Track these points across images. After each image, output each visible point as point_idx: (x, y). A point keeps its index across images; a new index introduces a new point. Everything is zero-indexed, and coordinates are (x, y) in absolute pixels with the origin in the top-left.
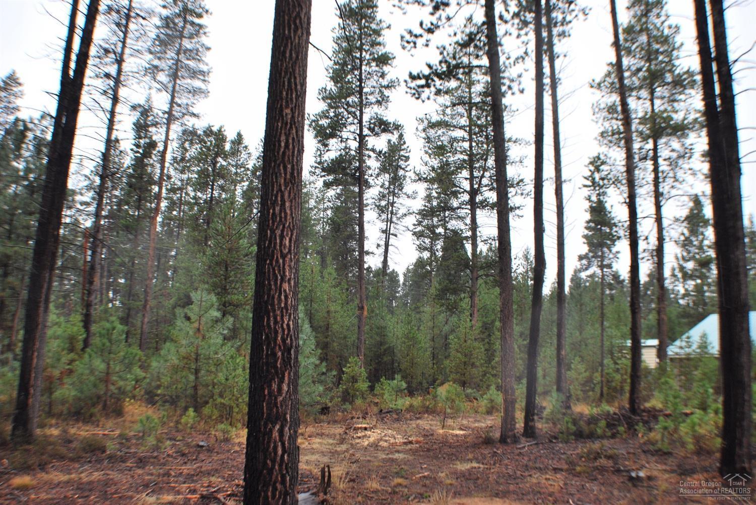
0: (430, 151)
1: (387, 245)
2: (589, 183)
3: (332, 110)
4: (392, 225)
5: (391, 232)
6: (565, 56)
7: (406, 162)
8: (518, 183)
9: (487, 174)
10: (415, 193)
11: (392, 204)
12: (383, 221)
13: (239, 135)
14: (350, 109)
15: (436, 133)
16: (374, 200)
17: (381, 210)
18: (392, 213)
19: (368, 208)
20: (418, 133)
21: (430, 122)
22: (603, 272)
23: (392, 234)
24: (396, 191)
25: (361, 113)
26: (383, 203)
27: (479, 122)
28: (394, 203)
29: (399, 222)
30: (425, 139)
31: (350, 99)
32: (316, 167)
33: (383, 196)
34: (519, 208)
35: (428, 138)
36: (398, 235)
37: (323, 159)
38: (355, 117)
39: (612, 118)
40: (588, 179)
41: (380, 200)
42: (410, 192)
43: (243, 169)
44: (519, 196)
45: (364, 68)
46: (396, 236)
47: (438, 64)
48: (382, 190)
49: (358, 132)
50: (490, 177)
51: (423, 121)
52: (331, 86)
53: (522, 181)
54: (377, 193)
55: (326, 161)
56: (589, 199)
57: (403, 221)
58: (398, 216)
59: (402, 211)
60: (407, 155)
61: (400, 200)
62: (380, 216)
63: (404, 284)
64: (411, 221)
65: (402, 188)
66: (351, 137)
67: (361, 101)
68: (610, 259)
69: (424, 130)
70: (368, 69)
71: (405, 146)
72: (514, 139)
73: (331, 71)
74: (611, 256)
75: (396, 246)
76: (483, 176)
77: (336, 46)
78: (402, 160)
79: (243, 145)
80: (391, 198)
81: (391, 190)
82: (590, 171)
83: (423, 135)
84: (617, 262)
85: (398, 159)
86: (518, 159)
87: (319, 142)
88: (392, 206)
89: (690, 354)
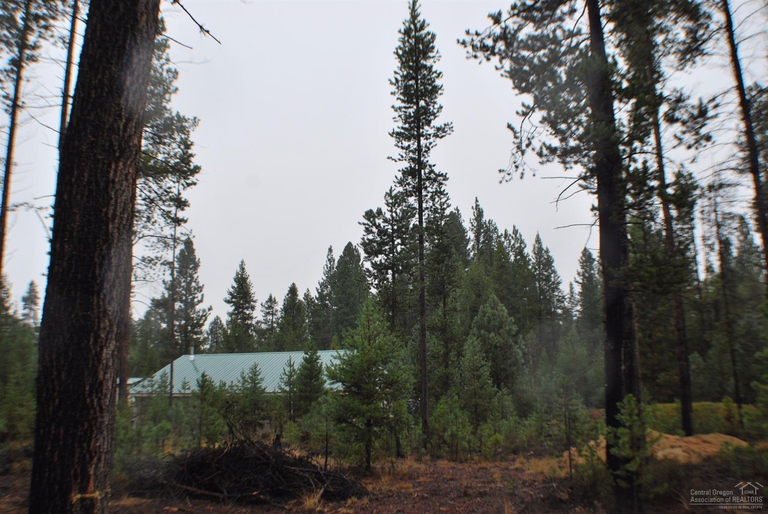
89: (151, 393)
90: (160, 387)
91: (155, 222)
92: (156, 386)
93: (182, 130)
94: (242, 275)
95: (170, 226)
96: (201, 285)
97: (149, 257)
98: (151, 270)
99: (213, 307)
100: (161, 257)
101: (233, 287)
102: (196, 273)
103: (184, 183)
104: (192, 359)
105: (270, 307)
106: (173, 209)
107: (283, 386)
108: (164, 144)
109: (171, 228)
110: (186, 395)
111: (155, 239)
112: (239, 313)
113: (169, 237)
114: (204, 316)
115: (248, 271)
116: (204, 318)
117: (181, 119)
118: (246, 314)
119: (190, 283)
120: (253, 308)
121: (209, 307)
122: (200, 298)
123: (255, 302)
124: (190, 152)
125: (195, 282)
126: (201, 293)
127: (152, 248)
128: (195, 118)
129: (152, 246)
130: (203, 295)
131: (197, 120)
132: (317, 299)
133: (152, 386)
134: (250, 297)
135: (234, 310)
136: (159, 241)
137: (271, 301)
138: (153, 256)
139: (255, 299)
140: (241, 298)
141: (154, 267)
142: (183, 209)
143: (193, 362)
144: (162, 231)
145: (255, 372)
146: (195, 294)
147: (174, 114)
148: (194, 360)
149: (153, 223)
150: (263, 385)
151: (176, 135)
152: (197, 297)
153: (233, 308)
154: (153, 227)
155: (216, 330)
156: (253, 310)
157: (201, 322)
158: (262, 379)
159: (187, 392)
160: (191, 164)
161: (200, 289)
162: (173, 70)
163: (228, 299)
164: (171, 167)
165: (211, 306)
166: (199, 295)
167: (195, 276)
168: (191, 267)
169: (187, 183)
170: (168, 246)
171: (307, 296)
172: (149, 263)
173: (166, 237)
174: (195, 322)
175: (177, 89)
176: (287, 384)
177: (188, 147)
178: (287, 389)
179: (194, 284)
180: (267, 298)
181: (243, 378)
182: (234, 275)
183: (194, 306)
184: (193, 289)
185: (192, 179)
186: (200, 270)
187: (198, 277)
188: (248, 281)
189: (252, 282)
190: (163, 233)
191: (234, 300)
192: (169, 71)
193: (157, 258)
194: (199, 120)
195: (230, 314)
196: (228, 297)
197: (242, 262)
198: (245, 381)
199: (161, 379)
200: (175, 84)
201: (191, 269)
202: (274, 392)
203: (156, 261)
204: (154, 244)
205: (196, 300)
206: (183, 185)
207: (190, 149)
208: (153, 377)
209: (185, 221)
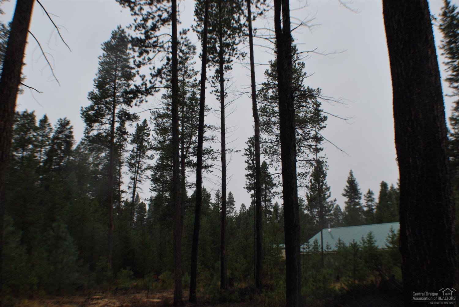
0: (158, 132)
1: (135, 187)
2: (248, 153)
3: (96, 106)
4: (138, 175)
5: (138, 179)
6: (228, 80)
7: (147, 137)
8: (210, 152)
9: (192, 146)
10: (153, 156)
11: (139, 162)
12: (132, 172)
13: (45, 117)
14: (108, 105)
15: (162, 121)
16: (127, 160)
17: (131, 166)
18: (138, 167)
19: (124, 164)
20: (152, 120)
21: (158, 114)
22: (266, 204)
23: (138, 181)
24: (141, 154)
25: (114, 108)
26: (133, 161)
27: (188, 115)
28: (139, 161)
29: (142, 173)
30: (155, 124)
31: (107, 100)
32: (85, 140)
33: (132, 157)
34: (210, 166)
35: (157, 123)
36: (142, 181)
37: (90, 135)
38: (110, 110)
39: (264, 115)
40: (247, 151)
41: (131, 159)
42: (149, 155)
43: (46, 138)
44: (210, 159)
45: (117, 81)
46: (140, 181)
47: (141, 85)
48: (132, 153)
49: (112, 119)
50: (194, 148)
51: (154, 114)
52: (96, 91)
53: (212, 150)
54: (129, 155)
55: (91, 136)
56: (247, 162)
57: (145, 172)
58: (142, 169)
59: (144, 167)
60: (148, 133)
61: (144, 160)
62: (131, 169)
63: (149, 211)
64: (149, 173)
65: (145, 153)
66: (108, 122)
67: (114, 101)
68: (270, 196)
69: (155, 119)
70: (119, 82)
71: (148, 127)
72: (208, 125)
73: (97, 82)
74: (271, 195)
75: (141, 188)
76: (189, 147)
77: (100, 66)
78: (145, 136)
79: (47, 123)
80: (138, 158)
81: (138, 154)
82: (249, 146)
83: (155, 122)
84: (274, 198)
85: (143, 135)
86: (210, 138)
87: (88, 124)
88: (139, 164)
89: (309, 252)
90: (313, 248)
91: (304, 152)
92: (311, 248)
93: (312, 96)
94: (351, 178)
95: (314, 153)
96: (328, 186)
97: (302, 173)
98: (304, 180)
99: (337, 199)
100: (309, 172)
101: (347, 186)
102: (325, 180)
103: (319, 127)
104: (329, 231)
105: (369, 197)
106: (314, 143)
107: (389, 244)
108: (303, 106)
109: (314, 154)
110: (329, 253)
111: (304, 162)
112: (352, 202)
113: (313, 160)
114: (332, 205)
115: (355, 176)
116: (332, 206)
117: (310, 90)
118: (356, 202)
119: (322, 186)
120: (360, 198)
121: (334, 199)
122: (328, 195)
123: (361, 194)
124: (320, 108)
125: (325, 185)
126: (329, 192)
127: (304, 167)
128: (318, 89)
129: (303, 166)
130: (330, 193)
131: (319, 90)
132: (398, 189)
133: (309, 248)
134: (358, 191)
135: (349, 200)
136: (307, 163)
137: (370, 193)
138: (304, 172)
139: (361, 192)
140: (352, 193)
141: (305, 178)
142: (320, 143)
143: (330, 233)
144: (308, 157)
145: (370, 237)
146: (325, 192)
147: (306, 88)
148: (331, 232)
149: (302, 153)
150: (376, 244)
151: (309, 100)
152: (327, 194)
153: (348, 199)
154: (302, 155)
155: (337, 213)
156: (360, 199)
157: (330, 209)
158: (375, 241)
159: (330, 250)
160: (321, 116)
161: (328, 189)
162: (301, 63)
163: (344, 194)
164: (309, 119)
165: (335, 199)
166: (328, 193)
167: (325, 182)
168: (321, 176)
169: (320, 127)
170: (313, 165)
171: (392, 188)
172: (302, 176)
173: (311, 160)
174: (327, 209)
175: (305, 74)
176: (391, 243)
177: (318, 105)
178: (391, 246)
179: (324, 187)
180: (367, 191)
181: (363, 240)
182: (347, 179)
183: (325, 200)
184: (324, 190)
185: (323, 124)
186: (327, 177)
187: (326, 182)
188: (355, 182)
189: (358, 182)
190: (308, 158)
191: (348, 194)
192: (299, 64)
193: (306, 173)
194: (321, 90)
195: (346, 203)
196: (344, 192)
197: (351, 171)
198: (364, 242)
199: (314, 243)
200: (304, 71)
201: (322, 178)
202: (383, 249)
203: (306, 175)
204: (304, 165)
205: (326, 196)
206: (318, 128)
207: (319, 107)
208: (308, 243)
209: (322, 150)
